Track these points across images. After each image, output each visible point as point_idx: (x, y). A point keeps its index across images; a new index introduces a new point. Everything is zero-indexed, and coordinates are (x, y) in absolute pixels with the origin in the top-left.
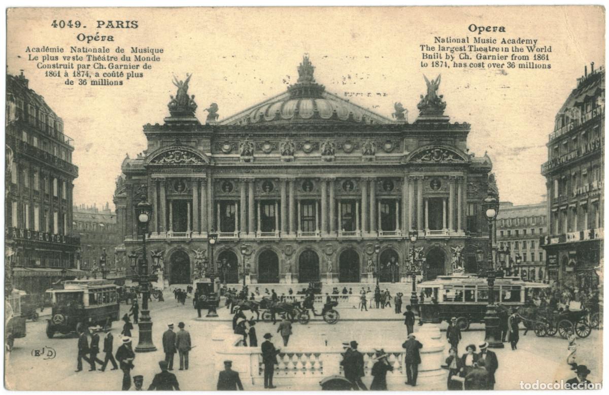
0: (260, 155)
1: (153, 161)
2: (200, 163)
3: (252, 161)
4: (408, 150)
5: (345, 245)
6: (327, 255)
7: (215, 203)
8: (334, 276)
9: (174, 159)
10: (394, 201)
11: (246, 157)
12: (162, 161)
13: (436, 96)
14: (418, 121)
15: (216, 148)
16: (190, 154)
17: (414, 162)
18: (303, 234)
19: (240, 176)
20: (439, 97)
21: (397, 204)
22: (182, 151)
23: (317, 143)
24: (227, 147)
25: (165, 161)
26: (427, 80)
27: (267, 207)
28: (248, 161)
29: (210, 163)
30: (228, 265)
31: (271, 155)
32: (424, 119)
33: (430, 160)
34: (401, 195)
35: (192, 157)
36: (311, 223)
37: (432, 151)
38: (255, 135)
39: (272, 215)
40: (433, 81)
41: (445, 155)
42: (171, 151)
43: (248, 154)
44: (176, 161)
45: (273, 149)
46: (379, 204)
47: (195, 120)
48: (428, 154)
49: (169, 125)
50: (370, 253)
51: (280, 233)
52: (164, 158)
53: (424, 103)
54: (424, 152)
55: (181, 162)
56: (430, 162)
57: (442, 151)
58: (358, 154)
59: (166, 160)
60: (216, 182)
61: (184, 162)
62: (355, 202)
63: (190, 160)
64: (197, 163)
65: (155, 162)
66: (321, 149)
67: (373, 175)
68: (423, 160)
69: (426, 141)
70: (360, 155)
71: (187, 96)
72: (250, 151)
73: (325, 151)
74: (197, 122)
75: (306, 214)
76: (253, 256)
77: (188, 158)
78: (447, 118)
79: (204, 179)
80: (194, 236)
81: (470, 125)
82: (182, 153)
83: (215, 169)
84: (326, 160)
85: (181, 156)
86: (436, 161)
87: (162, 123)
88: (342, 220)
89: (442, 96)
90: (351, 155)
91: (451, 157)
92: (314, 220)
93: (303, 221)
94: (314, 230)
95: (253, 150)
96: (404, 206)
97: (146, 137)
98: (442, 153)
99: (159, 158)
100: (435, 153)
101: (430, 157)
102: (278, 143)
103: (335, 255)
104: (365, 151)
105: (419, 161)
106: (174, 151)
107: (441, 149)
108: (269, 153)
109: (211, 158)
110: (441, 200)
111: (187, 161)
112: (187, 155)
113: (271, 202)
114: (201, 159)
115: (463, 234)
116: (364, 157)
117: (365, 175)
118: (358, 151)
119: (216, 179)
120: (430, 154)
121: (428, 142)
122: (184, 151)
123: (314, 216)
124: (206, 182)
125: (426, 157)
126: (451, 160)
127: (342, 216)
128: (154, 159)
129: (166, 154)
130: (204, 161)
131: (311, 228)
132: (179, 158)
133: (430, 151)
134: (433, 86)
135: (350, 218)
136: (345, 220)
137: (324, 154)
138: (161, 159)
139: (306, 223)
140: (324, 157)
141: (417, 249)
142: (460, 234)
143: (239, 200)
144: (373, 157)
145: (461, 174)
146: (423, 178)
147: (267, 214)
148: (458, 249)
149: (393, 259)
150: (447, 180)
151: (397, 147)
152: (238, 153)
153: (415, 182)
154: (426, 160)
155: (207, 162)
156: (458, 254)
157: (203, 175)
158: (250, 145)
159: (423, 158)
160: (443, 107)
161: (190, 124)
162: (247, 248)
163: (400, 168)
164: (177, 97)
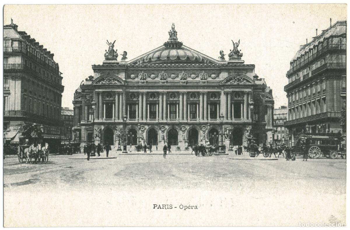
0: (149, 80)
2: (119, 84)
3: (145, 83)
5: (191, 126)
6: (182, 131)
7: (127, 104)
8: (185, 142)
9: (107, 82)
10: (216, 104)
12: (101, 83)
13: (238, 50)
14: (229, 63)
15: (128, 76)
16: (114, 80)
17: (227, 84)
18: (170, 120)
19: (139, 91)
20: (239, 51)
21: (218, 105)
22: (111, 78)
23: (178, 74)
24: (133, 76)
25: (102, 83)
26: (233, 43)
27: (152, 107)
28: (143, 83)
29: (124, 84)
30: (133, 135)
32: (232, 62)
33: (234, 83)
34: (220, 101)
35: (115, 81)
36: (174, 115)
37: (236, 78)
38: (147, 70)
39: (155, 110)
40: (236, 43)
41: (242, 80)
42: (105, 78)
43: (144, 79)
44: (108, 83)
45: (156, 77)
46: (209, 105)
47: (117, 62)
48: (233, 79)
49: (105, 64)
50: (203, 130)
51: (159, 119)
53: (232, 54)
54: (231, 79)
55: (110, 83)
56: (235, 84)
57: (240, 78)
58: (198, 79)
59: (103, 82)
60: (127, 93)
61: (112, 83)
62: (197, 104)
63: (114, 82)
64: (118, 84)
65: (97, 83)
66: (179, 77)
67: (206, 90)
68: (231, 83)
69: (232, 73)
71: (114, 50)
72: (145, 78)
73: (182, 78)
74: (118, 63)
75: (172, 110)
76: (145, 131)
77: (114, 81)
78: (243, 61)
79: (122, 92)
80: (116, 121)
81: (255, 65)
82: (111, 79)
83: (127, 87)
84: (182, 82)
85: (110, 80)
86: (237, 83)
87: (101, 64)
88: (190, 113)
90: (195, 80)
91: (245, 81)
92: (176, 113)
93: (170, 113)
94: (176, 118)
96: (221, 106)
97: (93, 71)
99: (99, 81)
100: (237, 79)
101: (234, 81)
102: (158, 74)
103: (186, 131)
104: (201, 78)
106: (107, 78)
108: (154, 79)
109: (125, 81)
110: (240, 103)
111: (113, 83)
112: (113, 80)
116: (201, 81)
117: (201, 90)
119: (127, 92)
120: (234, 80)
121: (234, 74)
122: (112, 78)
123: (176, 111)
124: (122, 94)
125: (232, 81)
126: (245, 83)
127: (190, 111)
128: (97, 82)
129: (103, 80)
130: (121, 83)
131: (174, 117)
132: (109, 81)
134: (236, 45)
135: (194, 112)
136: (191, 113)
137: (181, 79)
138: (101, 82)
139: (172, 115)
140: (181, 81)
141: (227, 129)
142: (250, 120)
143: (139, 103)
144: (205, 81)
145: (250, 90)
146: (231, 92)
147: (152, 110)
148: (249, 128)
149: (215, 133)
150: (243, 93)
151: (218, 76)
152: (138, 79)
153: (227, 94)
154: (232, 83)
155: (123, 83)
156: (249, 131)
157: (121, 90)
158: (145, 75)
159: (231, 82)
160: (241, 56)
161: (115, 64)
162: (142, 127)
163: (219, 87)
164: (109, 50)
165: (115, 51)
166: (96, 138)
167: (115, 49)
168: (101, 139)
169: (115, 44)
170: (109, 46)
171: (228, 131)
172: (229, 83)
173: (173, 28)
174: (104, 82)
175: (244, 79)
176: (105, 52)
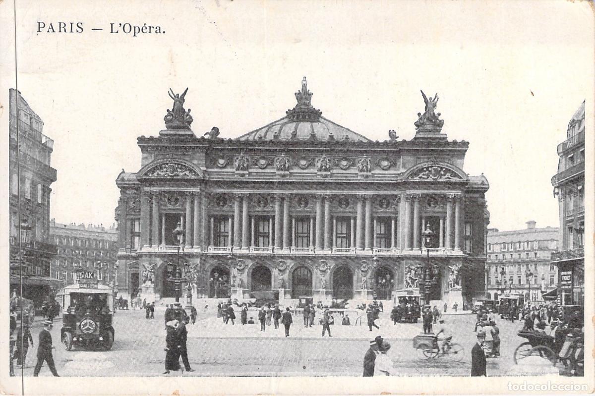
0: (255, 171)
1: (146, 174)
2: (193, 177)
3: (247, 176)
4: (405, 168)
5: (339, 262)
6: (321, 271)
7: (209, 217)
8: (327, 293)
9: (167, 173)
10: (390, 219)
11: (241, 172)
12: (155, 174)
13: (434, 114)
14: (415, 138)
15: (211, 162)
16: (184, 167)
17: (412, 180)
18: (297, 250)
19: (235, 191)
20: (437, 115)
21: (393, 222)
22: (175, 164)
23: (314, 159)
24: (222, 161)
25: (158, 174)
26: (424, 96)
27: (261, 223)
28: (243, 175)
29: (204, 177)
30: (220, 279)
31: (266, 171)
32: (422, 136)
33: (428, 178)
34: (397, 214)
35: (186, 170)
36: (305, 239)
37: (430, 169)
38: (250, 150)
39: (266, 231)
40: (431, 98)
41: (442, 172)
42: (165, 164)
43: (243, 169)
44: (170, 174)
45: (269, 165)
46: (375, 221)
47: (191, 133)
48: (425, 171)
49: (163, 137)
50: (363, 269)
51: (273, 248)
52: (158, 171)
53: (422, 121)
54: (422, 170)
55: (175, 175)
56: (429, 180)
57: (439, 169)
58: (353, 170)
59: (160, 173)
60: (209, 197)
61: (178, 175)
62: (351, 219)
63: (184, 173)
64: (191, 176)
65: (148, 175)
66: (316, 165)
67: (370, 193)
68: (420, 178)
69: (424, 158)
70: (357, 172)
71: (183, 110)
72: (245, 165)
73: (321, 167)
74: (192, 135)
75: (300, 231)
76: (246, 270)
77: (182, 172)
78: (445, 136)
79: (198, 193)
80: (186, 251)
81: (468, 143)
82: (177, 166)
83: (209, 183)
84: (321, 175)
85: (175, 170)
86: (434, 179)
88: (337, 237)
89: (439, 114)
90: (347, 172)
91: (449, 174)
92: (308, 237)
93: (297, 237)
94: (308, 245)
95: (248, 165)
96: (400, 224)
97: (140, 149)
98: (441, 171)
99: (153, 171)
100: (433, 171)
101: (427, 175)
102: (274, 158)
103: (329, 271)
104: (361, 167)
105: (417, 179)
106: (168, 164)
107: (438, 167)
108: (264, 168)
109: (205, 172)
110: (438, 218)
111: (181, 174)
112: (181, 168)
113: (265, 219)
114: (195, 172)
115: (461, 253)
116: (360, 174)
117: (360, 193)
118: (355, 168)
119: (210, 194)
120: (427, 172)
121: (426, 160)
122: (178, 164)
123: (308, 233)
124: (200, 196)
125: (423, 175)
126: (448, 178)
127: (337, 234)
128: (148, 171)
129: (160, 168)
130: (198, 175)
131: (305, 244)
132: (173, 171)
133: (427, 168)
134: (430, 104)
135: (345, 235)
136: (339, 237)
137: (320, 170)
138: (154, 172)
139: (300, 240)
140: (319, 173)
141: (412, 267)
142: (458, 252)
143: (233, 216)
144: (369, 174)
145: (459, 192)
146: (420, 196)
147: (261, 230)
148: (455, 268)
149: (388, 276)
150: (444, 198)
151: (394, 165)
152: (233, 168)
153: (412, 199)
154: (424, 178)
155: (201, 175)
156: (456, 272)
157: (196, 190)
158: (245, 160)
159: (420, 176)
160: (441, 124)
161: (185, 137)
162: (240, 263)
163: (397, 185)
164: (173, 110)
165: (187, 111)
166: (144, 282)
167: (186, 107)
168: (156, 286)
169: (185, 98)
170: (173, 101)
171: (413, 272)
172: (418, 178)
173: (304, 86)
174: (162, 174)
175: (447, 171)
176: (166, 113)
